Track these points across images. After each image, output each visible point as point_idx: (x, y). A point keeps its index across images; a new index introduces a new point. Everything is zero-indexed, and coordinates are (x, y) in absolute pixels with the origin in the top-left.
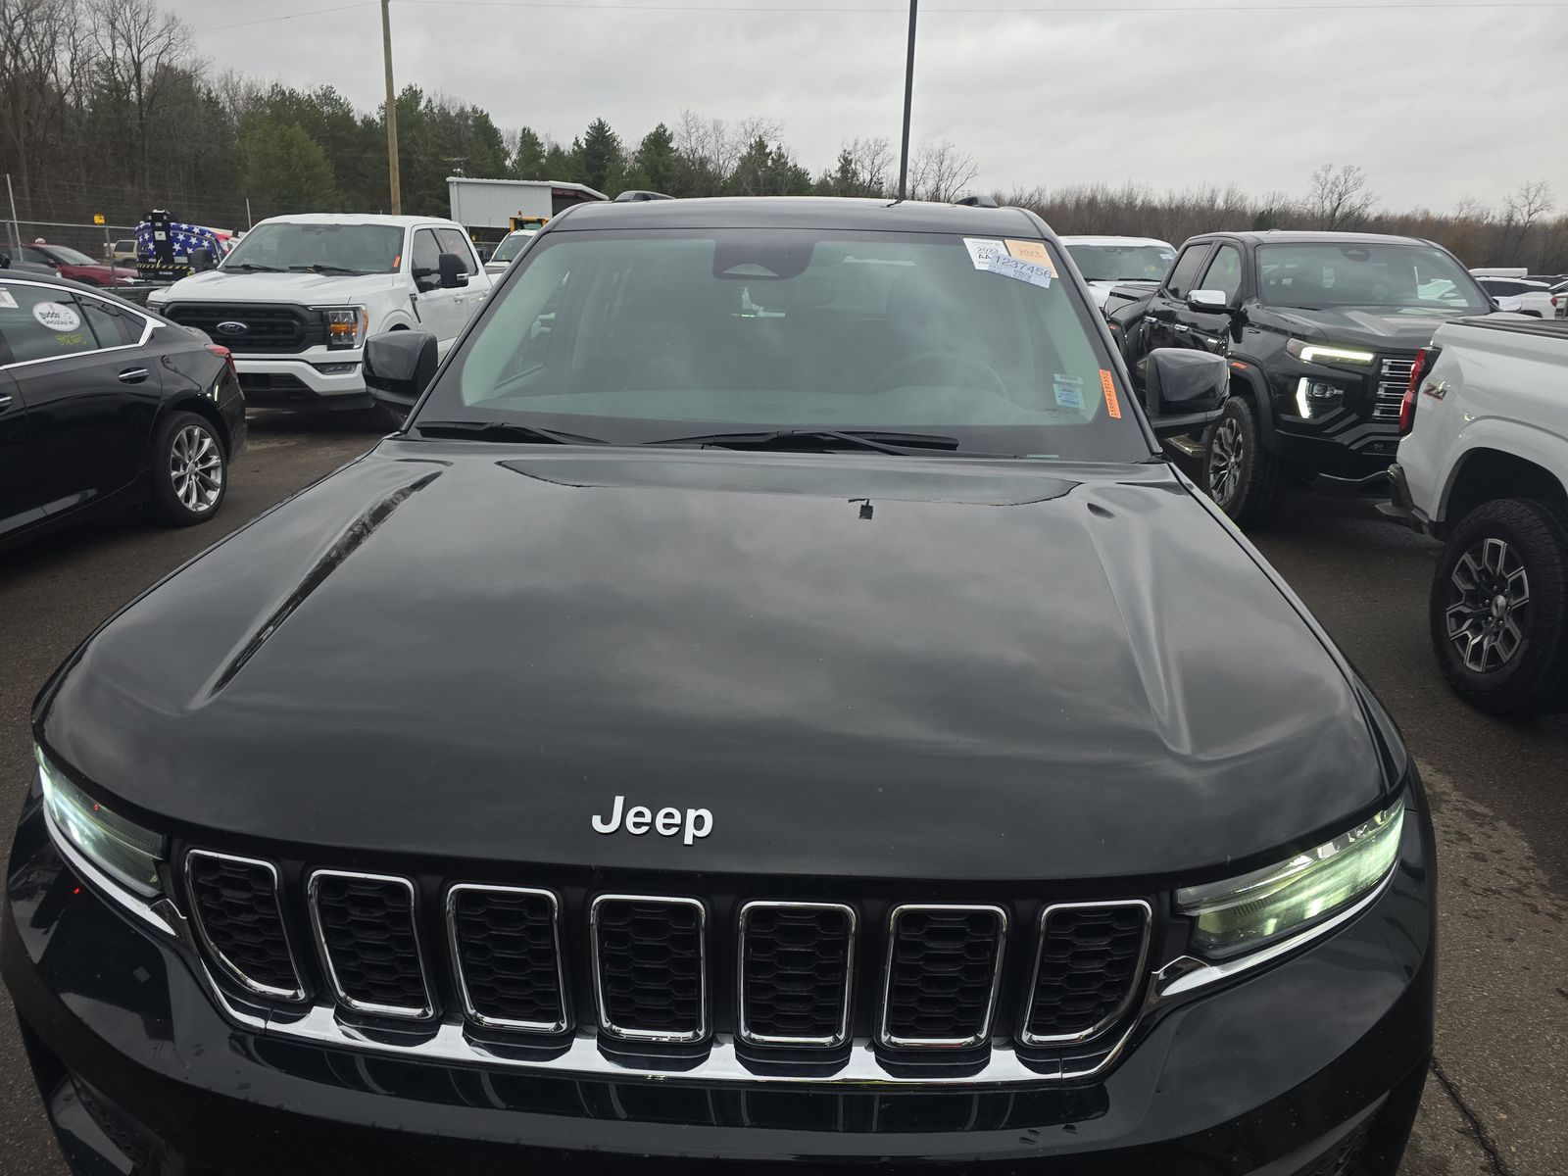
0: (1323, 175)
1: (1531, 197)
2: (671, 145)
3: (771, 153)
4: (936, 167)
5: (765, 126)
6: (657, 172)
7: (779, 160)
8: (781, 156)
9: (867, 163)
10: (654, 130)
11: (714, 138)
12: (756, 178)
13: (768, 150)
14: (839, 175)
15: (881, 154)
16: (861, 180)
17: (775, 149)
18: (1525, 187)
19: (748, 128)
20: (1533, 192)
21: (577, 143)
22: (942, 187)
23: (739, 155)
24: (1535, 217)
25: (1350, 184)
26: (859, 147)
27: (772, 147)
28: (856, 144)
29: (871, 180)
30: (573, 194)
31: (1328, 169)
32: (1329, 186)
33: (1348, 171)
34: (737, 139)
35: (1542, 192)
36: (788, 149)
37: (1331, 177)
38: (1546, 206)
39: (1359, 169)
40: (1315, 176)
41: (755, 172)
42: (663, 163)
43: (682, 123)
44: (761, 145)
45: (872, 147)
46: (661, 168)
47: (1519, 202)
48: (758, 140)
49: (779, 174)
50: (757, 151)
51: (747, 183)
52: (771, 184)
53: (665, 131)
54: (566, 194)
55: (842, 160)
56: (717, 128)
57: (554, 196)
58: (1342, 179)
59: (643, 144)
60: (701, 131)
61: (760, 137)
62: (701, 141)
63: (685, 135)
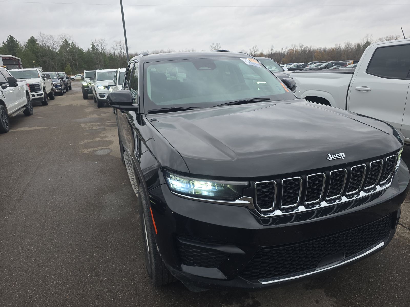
0: (212, 45)
1: (254, 49)
2: (37, 42)
3: (70, 44)
4: (119, 46)
5: (67, 36)
6: (34, 50)
7: (73, 46)
8: (73, 45)
9: (100, 46)
10: (30, 38)
11: (51, 40)
12: (67, 51)
13: (69, 43)
14: (92, 49)
15: (104, 43)
16: (99, 50)
17: (71, 43)
18: (253, 47)
19: (62, 37)
20: (254, 48)
21: (3, 43)
22: (122, 51)
23: (60, 45)
24: (256, 53)
25: (218, 47)
26: (97, 41)
27: (70, 42)
28: (96, 41)
29: (102, 50)
30: (9, 58)
31: (213, 44)
32: (214, 48)
33: (217, 44)
34: (58, 40)
35: (256, 47)
36: (75, 42)
37: (214, 46)
38: (257, 51)
39: (219, 44)
40: (211, 46)
41: (66, 49)
42: (36, 48)
43: (40, 36)
44: (66, 42)
45: (101, 41)
46: (35, 49)
47: (252, 50)
48: (65, 40)
49: (74, 50)
50: (65, 43)
51: (64, 53)
52: (72, 52)
53: (34, 38)
54: (7, 58)
55: (92, 45)
56: (51, 37)
57: (3, 59)
58: (216, 46)
59: (27, 42)
60: (46, 38)
61: (66, 39)
62: (47, 41)
63: (41, 39)
